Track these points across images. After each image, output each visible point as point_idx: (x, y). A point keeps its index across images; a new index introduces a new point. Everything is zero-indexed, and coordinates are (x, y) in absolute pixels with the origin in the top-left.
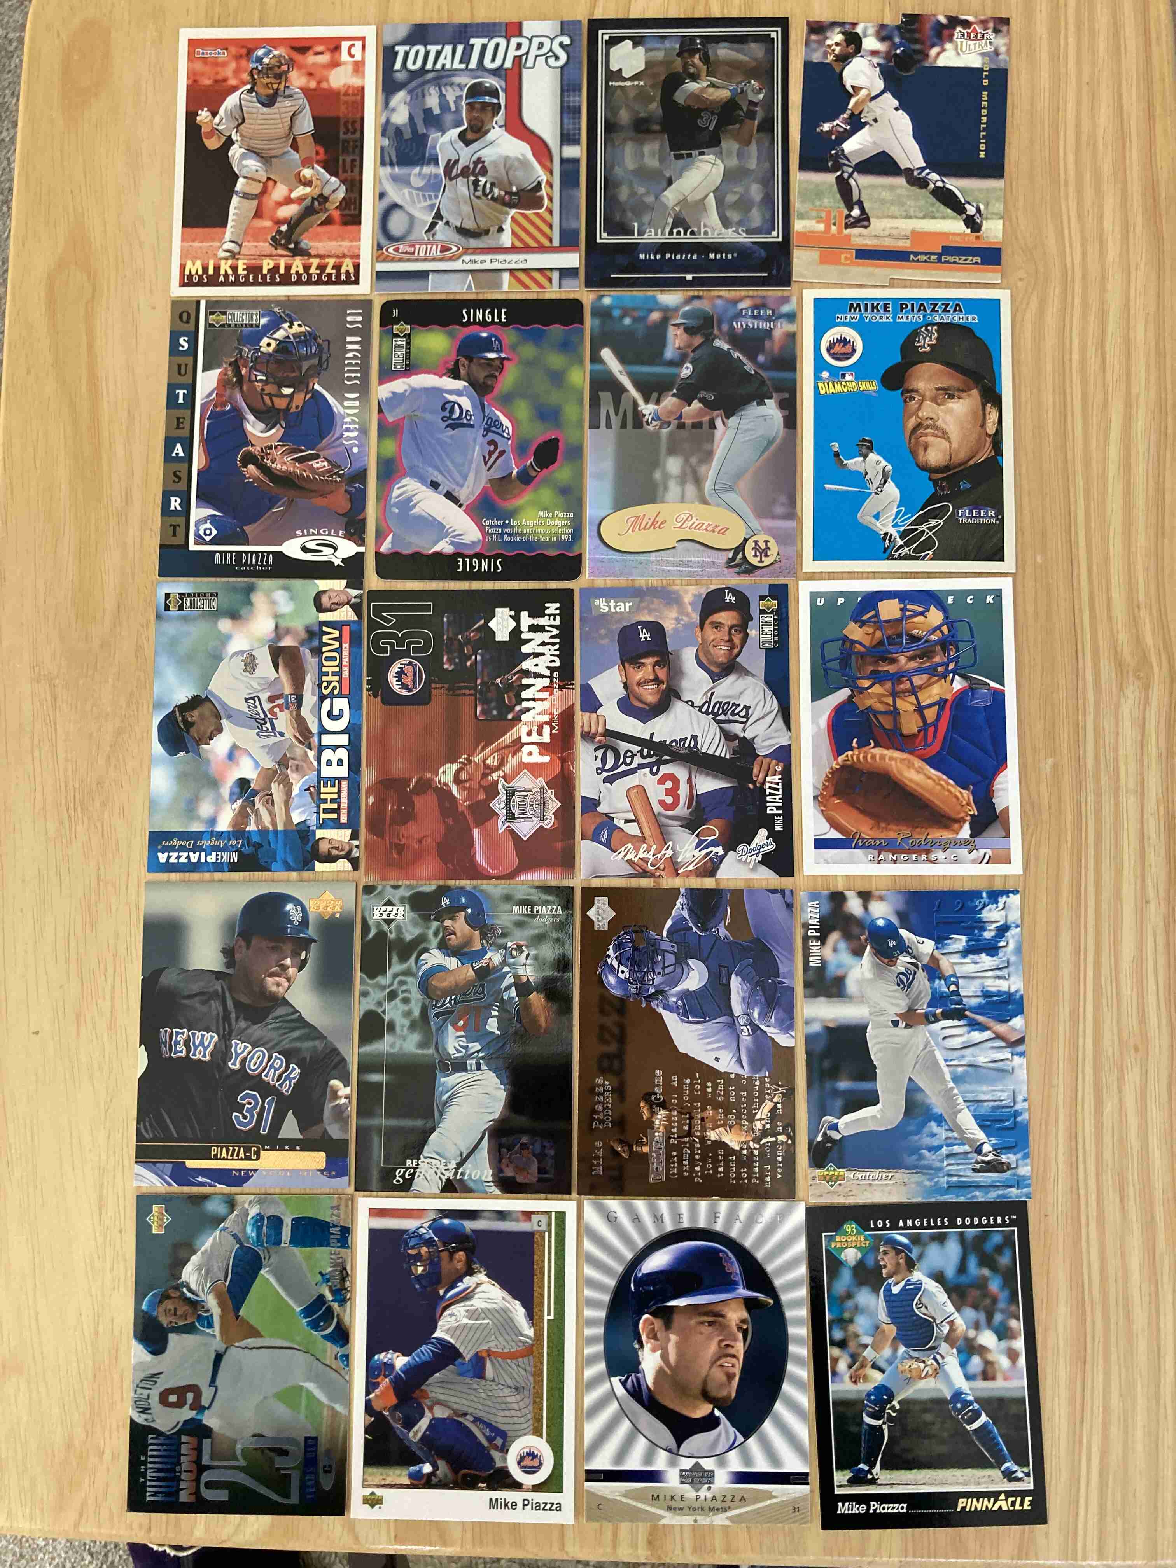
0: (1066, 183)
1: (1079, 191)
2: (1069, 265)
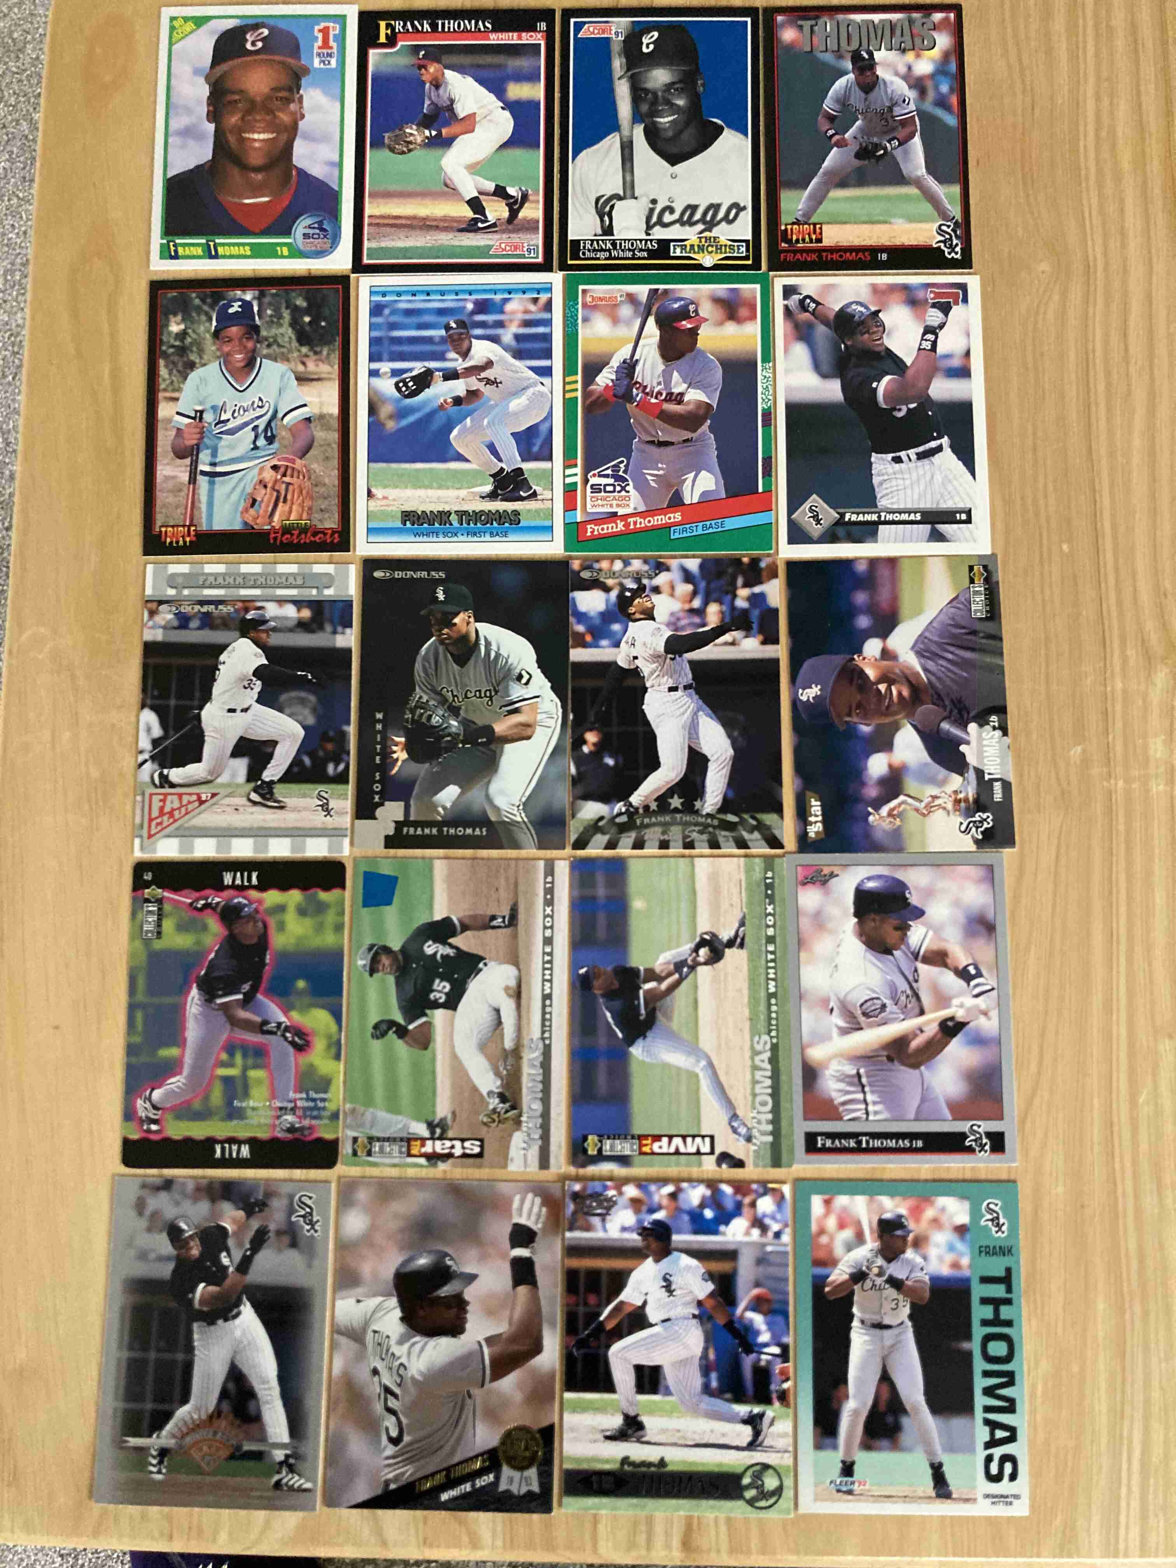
0: (1087, 179)
1: (1100, 185)
2: (1091, 258)
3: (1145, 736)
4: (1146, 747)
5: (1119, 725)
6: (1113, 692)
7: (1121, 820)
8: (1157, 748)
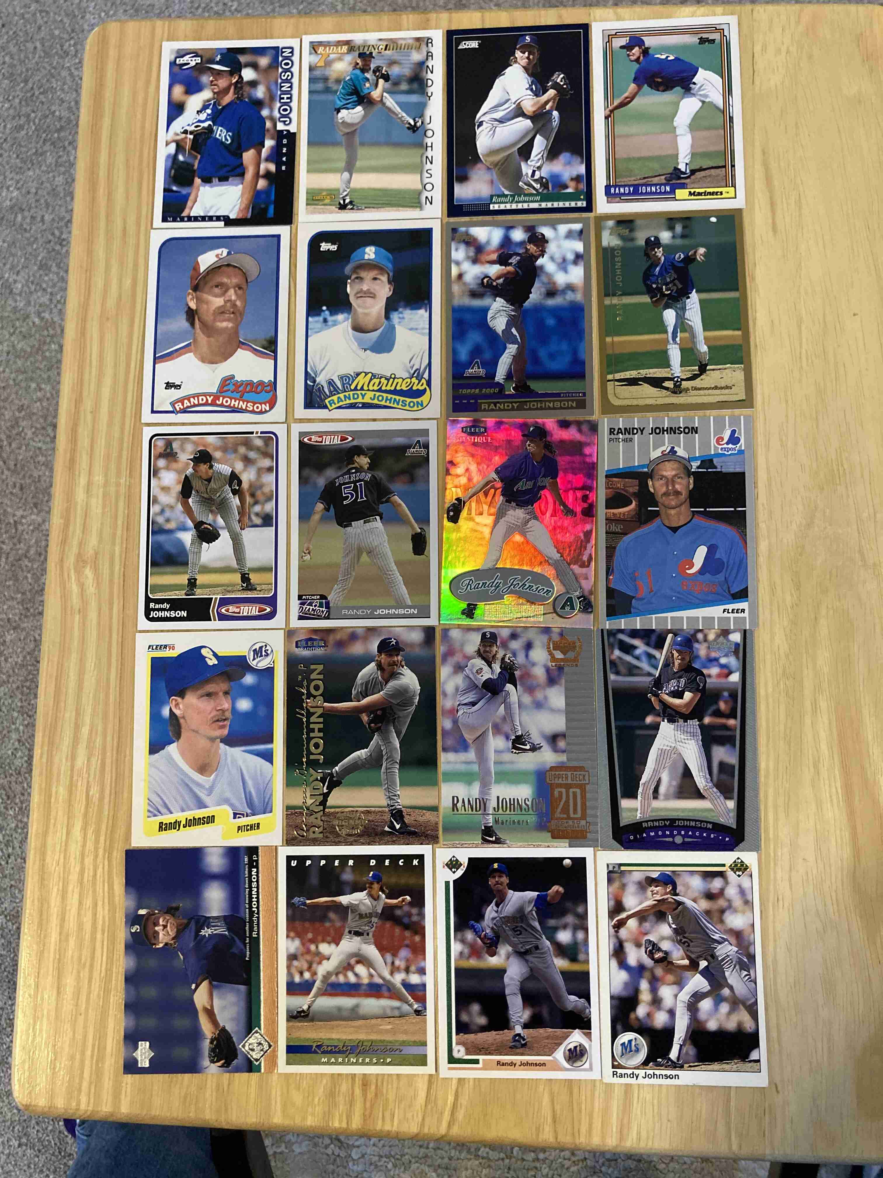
3: (103, 513)
4: (104, 506)
5: (120, 522)
6: (122, 543)
7: (124, 457)
8: (96, 505)
